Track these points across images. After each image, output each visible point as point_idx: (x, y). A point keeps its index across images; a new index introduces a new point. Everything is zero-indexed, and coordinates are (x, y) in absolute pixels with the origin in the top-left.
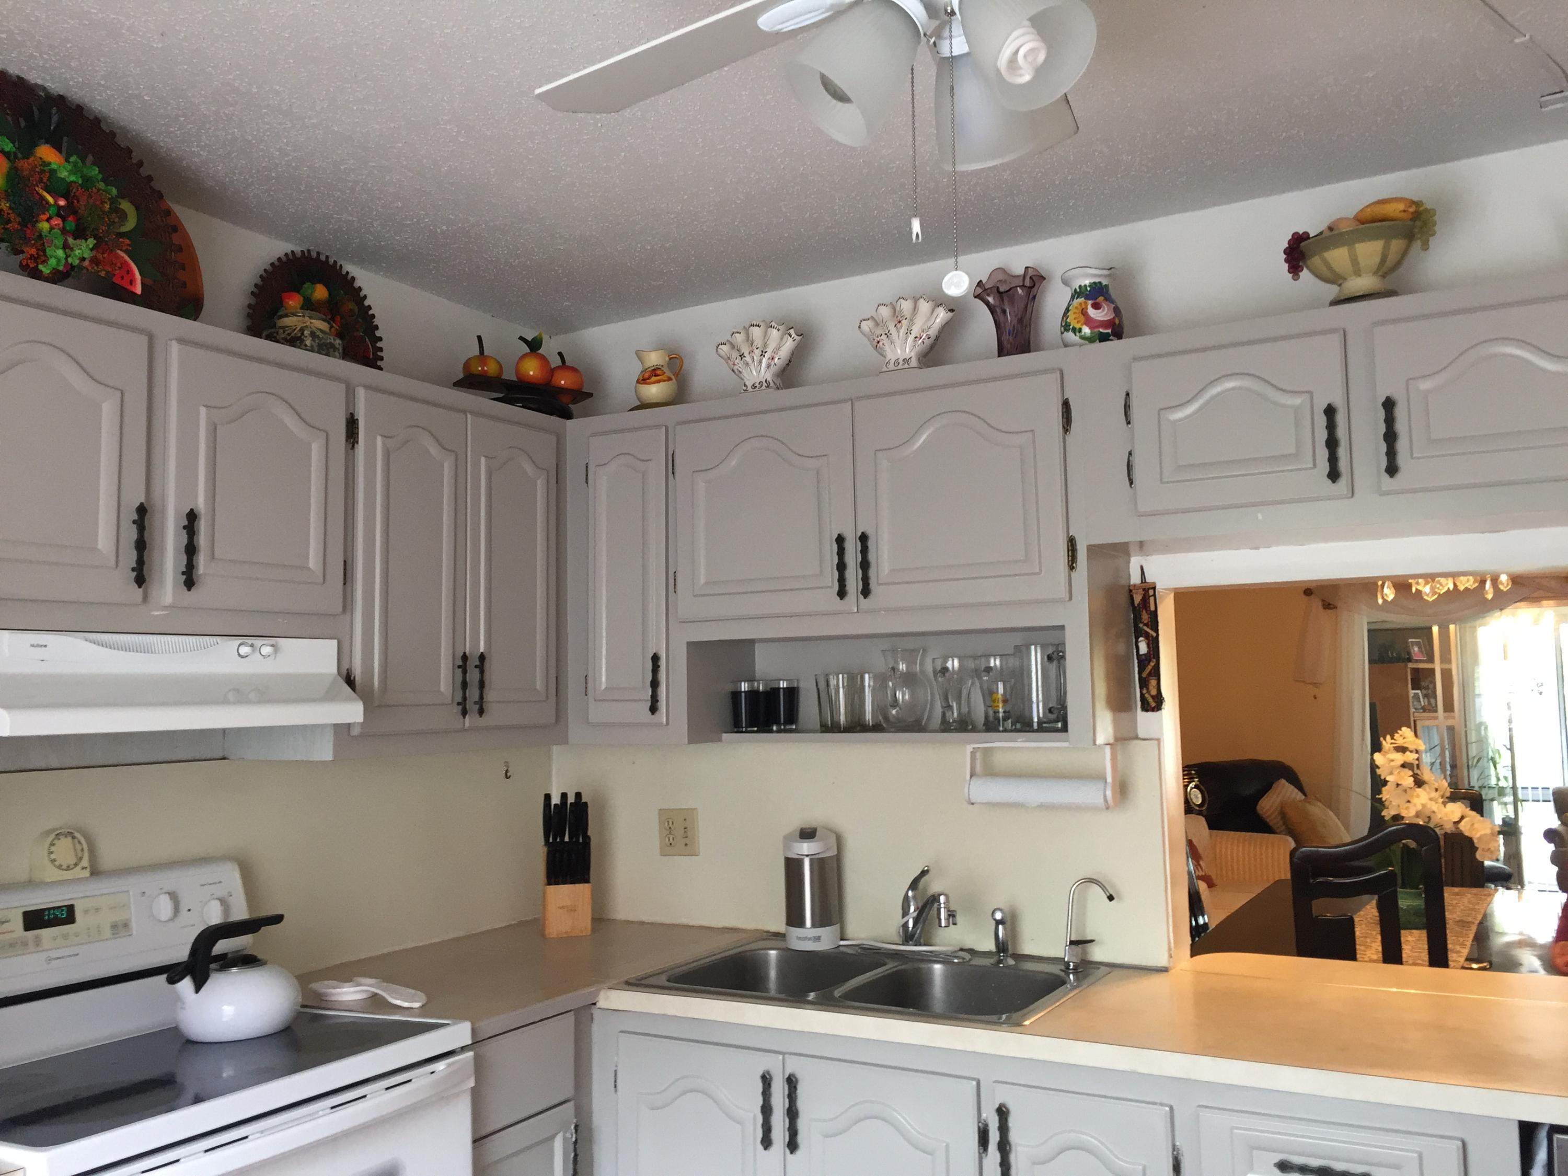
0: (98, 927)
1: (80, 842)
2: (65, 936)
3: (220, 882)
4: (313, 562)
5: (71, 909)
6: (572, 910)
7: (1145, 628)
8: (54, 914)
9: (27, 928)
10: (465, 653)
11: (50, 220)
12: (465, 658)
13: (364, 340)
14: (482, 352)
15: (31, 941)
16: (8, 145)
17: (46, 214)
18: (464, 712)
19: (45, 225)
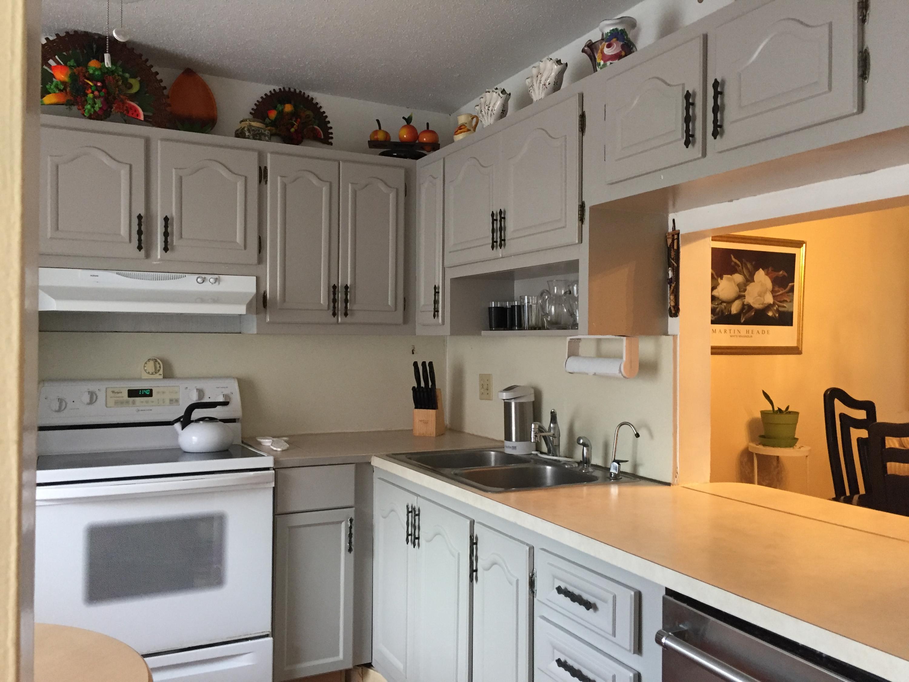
0: (163, 400)
1: (159, 364)
2: (147, 402)
3: (227, 387)
4: (239, 239)
5: (151, 391)
6: (426, 423)
7: (672, 261)
8: (144, 392)
9: (130, 396)
10: (334, 285)
11: (93, 92)
12: (334, 287)
13: (316, 129)
14: (380, 128)
15: (130, 403)
16: (72, 63)
17: (90, 91)
18: (334, 314)
19: (91, 95)
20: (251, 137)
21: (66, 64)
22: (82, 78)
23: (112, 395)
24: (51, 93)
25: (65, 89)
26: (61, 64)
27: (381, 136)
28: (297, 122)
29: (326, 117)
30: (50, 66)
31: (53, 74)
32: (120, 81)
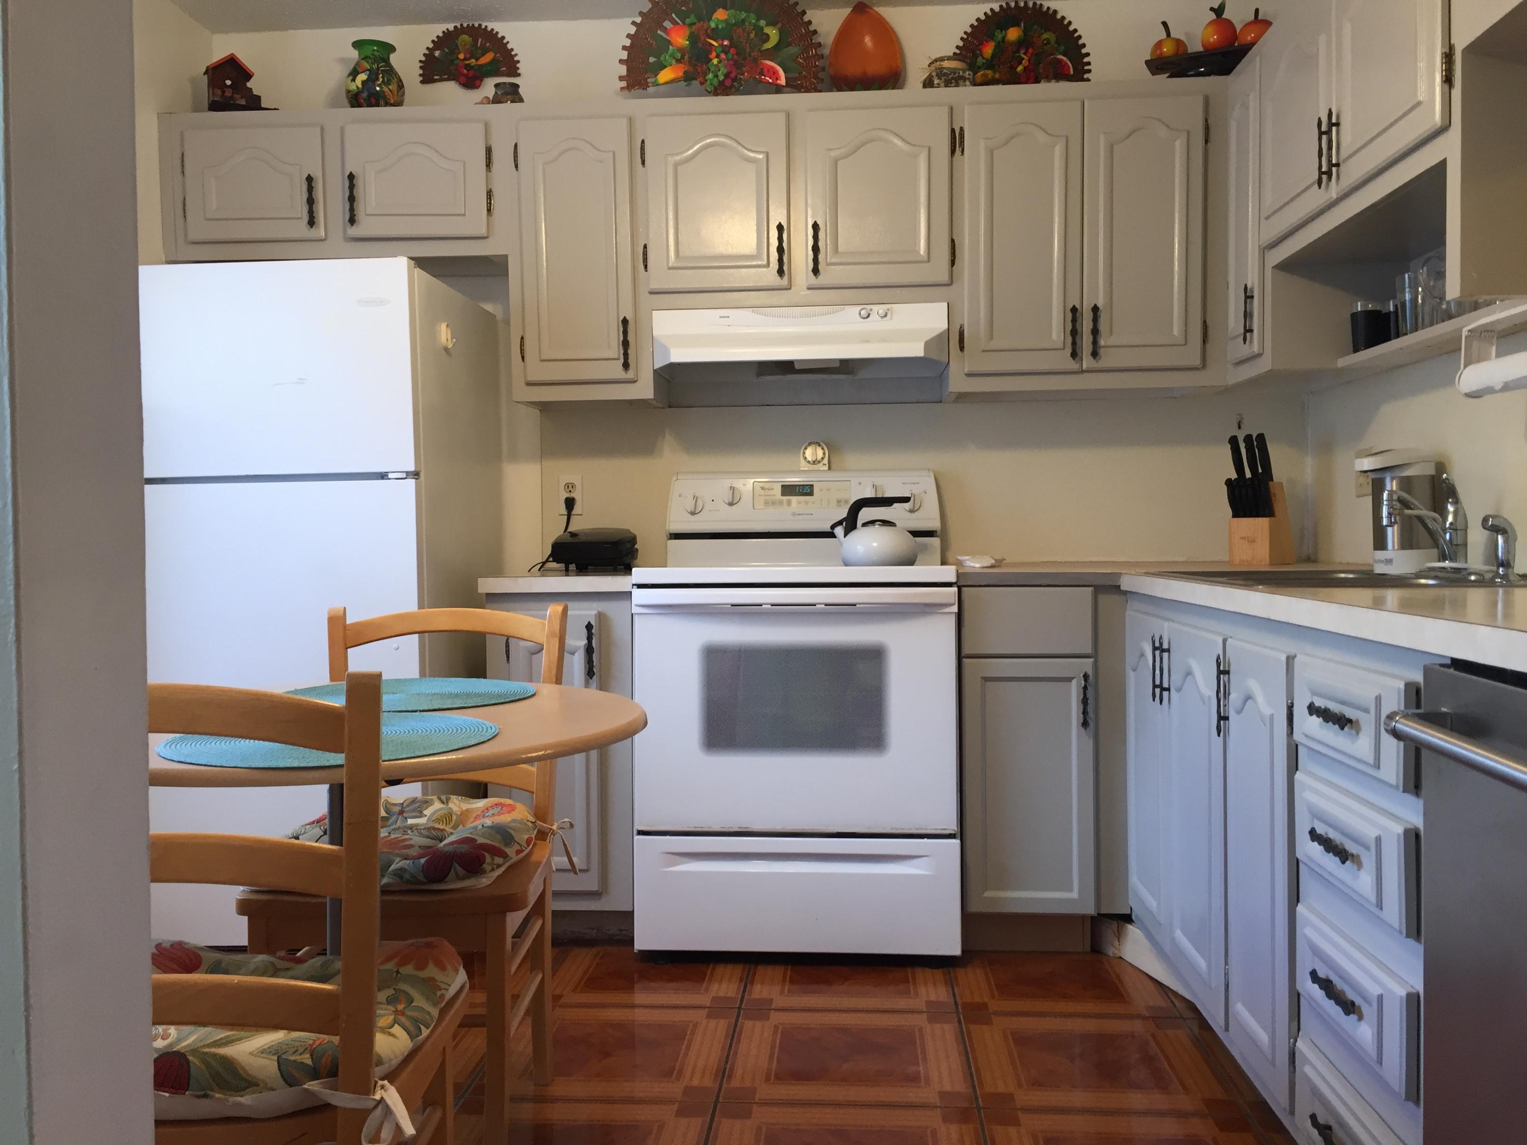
0: (828, 500)
1: (823, 449)
2: (806, 503)
3: (918, 483)
4: (920, 245)
5: (811, 487)
6: (1252, 541)
8: (801, 488)
9: (783, 494)
10: (1074, 306)
11: (718, 56)
12: (1074, 310)
13: (1061, 61)
14: (1168, 35)
15: (785, 502)
16: (692, 19)
17: (714, 54)
18: (1074, 355)
19: (715, 61)
20: (942, 85)
21: (684, 23)
22: (702, 38)
23: (762, 492)
24: (666, 67)
25: (683, 56)
26: (679, 24)
27: (1167, 49)
28: (1028, 55)
29: (1080, 37)
30: (665, 30)
31: (670, 41)
32: (752, 33)
